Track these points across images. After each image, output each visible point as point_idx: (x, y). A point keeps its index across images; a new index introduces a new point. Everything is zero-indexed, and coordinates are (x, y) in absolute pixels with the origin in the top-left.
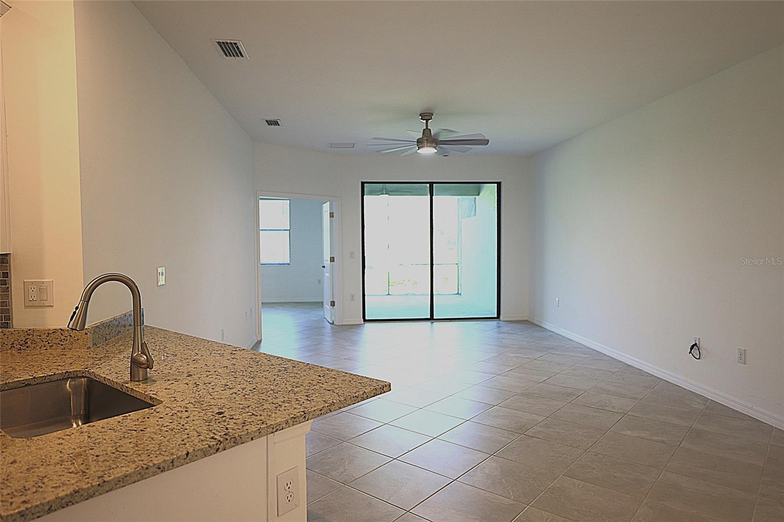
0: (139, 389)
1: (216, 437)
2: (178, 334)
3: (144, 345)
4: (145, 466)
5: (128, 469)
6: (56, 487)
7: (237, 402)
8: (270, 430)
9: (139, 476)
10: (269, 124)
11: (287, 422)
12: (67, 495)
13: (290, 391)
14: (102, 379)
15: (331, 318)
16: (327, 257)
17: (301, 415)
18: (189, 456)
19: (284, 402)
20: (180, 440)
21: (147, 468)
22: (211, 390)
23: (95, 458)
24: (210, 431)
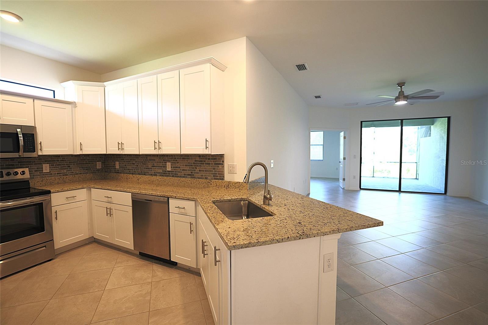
0: (267, 208)
1: (299, 233)
2: (279, 188)
3: (269, 191)
4: (273, 239)
5: (266, 239)
6: (243, 240)
7: (307, 220)
8: (322, 234)
9: (270, 242)
10: (316, 98)
11: (330, 232)
12: (247, 244)
13: (330, 218)
14: (253, 202)
15: (343, 186)
16: (342, 157)
17: (337, 230)
18: (289, 239)
19: (328, 222)
20: (285, 232)
21: (273, 240)
22: (295, 213)
23: (255, 232)
24: (296, 230)
